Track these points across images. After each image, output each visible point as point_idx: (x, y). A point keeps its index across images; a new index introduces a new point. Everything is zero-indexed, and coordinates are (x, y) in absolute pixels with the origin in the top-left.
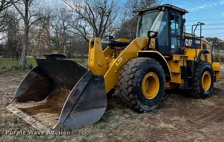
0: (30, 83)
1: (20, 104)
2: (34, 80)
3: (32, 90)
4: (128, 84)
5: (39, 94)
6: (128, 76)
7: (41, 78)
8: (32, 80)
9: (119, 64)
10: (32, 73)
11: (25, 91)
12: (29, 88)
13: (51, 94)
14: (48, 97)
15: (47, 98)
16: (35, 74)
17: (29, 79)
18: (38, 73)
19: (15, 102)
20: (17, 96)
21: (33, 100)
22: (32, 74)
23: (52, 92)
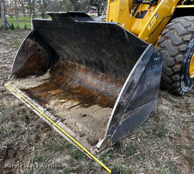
0: (28, 54)
1: (21, 82)
2: (32, 50)
3: (31, 63)
4: (175, 60)
5: (40, 67)
6: (177, 47)
7: (39, 47)
8: (29, 50)
9: (151, 26)
10: (28, 40)
11: (23, 64)
12: (27, 60)
13: (53, 66)
14: (50, 69)
15: (48, 71)
16: (32, 42)
17: (25, 49)
18: (35, 40)
19: (14, 78)
20: (14, 72)
21: (33, 75)
22: (28, 42)
23: (54, 63)
